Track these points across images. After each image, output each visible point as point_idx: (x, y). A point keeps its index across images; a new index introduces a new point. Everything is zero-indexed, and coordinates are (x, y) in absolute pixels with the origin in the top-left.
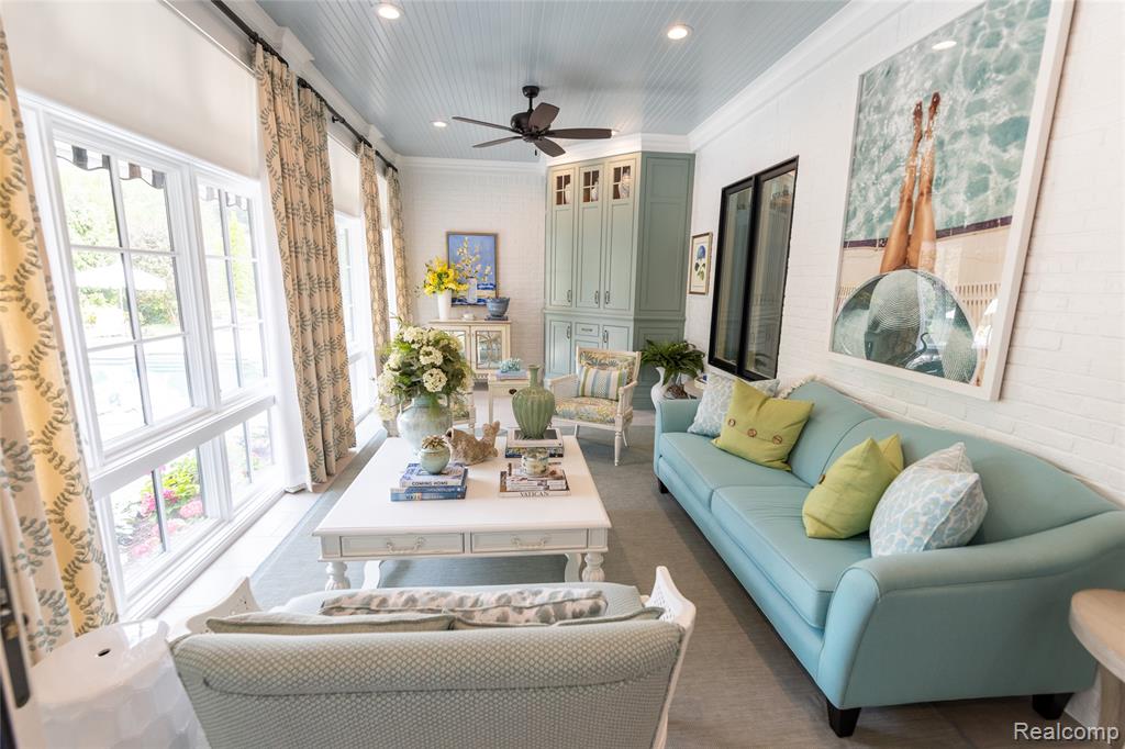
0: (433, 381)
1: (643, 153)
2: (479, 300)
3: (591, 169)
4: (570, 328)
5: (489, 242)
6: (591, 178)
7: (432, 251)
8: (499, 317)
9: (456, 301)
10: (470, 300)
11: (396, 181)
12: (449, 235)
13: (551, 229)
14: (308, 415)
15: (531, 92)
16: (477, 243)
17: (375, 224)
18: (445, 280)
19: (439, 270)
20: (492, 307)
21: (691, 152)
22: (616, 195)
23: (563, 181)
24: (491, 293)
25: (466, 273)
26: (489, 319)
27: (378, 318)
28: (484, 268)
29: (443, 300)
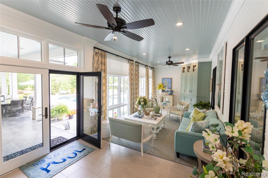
0: (142, 103)
1: (198, 62)
2: (168, 91)
3: (189, 66)
4: (184, 97)
5: (170, 80)
6: (189, 67)
7: (159, 82)
8: (171, 94)
9: (163, 91)
10: (166, 91)
11: (154, 70)
12: (163, 79)
13: (182, 77)
14: (131, 107)
15: (170, 57)
16: (168, 80)
17: (148, 78)
18: (161, 87)
19: (160, 85)
20: (169, 92)
21: (210, 61)
22: (193, 71)
23: (184, 68)
24: (170, 90)
25: (165, 86)
26: (169, 95)
27: (147, 94)
28: (169, 85)
29: (160, 91)
